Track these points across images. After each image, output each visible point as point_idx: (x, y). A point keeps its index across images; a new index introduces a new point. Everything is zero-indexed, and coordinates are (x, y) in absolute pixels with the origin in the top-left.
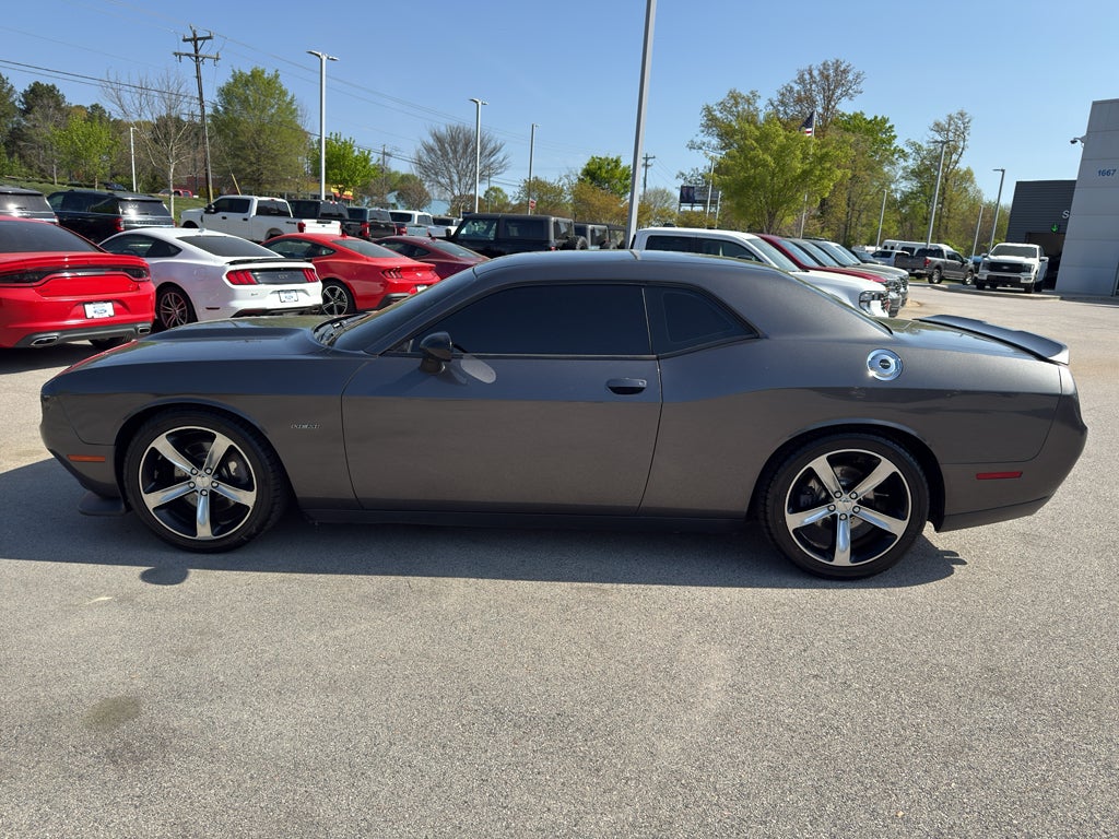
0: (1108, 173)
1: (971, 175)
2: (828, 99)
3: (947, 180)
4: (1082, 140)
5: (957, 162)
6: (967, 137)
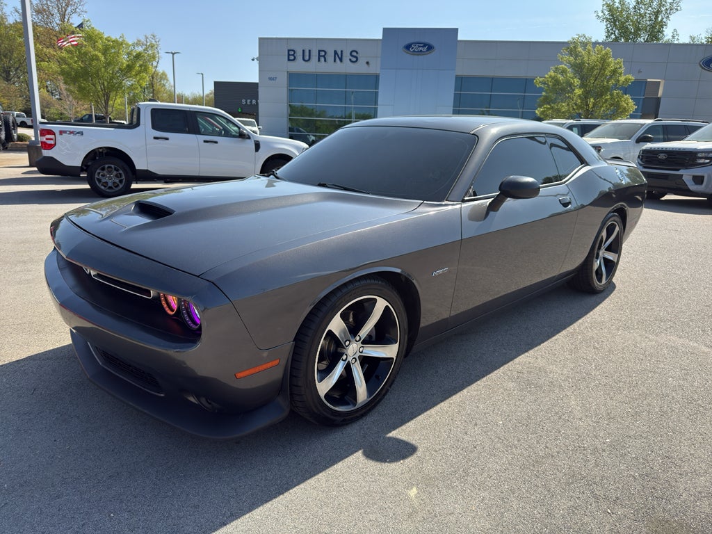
0: (273, 79)
1: (166, 76)
2: (63, 17)
3: (153, 78)
4: (257, 59)
5: (156, 67)
6: (160, 51)
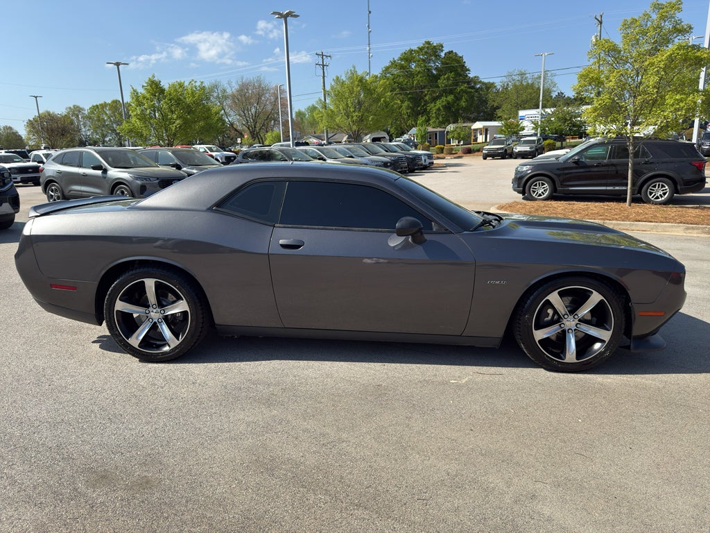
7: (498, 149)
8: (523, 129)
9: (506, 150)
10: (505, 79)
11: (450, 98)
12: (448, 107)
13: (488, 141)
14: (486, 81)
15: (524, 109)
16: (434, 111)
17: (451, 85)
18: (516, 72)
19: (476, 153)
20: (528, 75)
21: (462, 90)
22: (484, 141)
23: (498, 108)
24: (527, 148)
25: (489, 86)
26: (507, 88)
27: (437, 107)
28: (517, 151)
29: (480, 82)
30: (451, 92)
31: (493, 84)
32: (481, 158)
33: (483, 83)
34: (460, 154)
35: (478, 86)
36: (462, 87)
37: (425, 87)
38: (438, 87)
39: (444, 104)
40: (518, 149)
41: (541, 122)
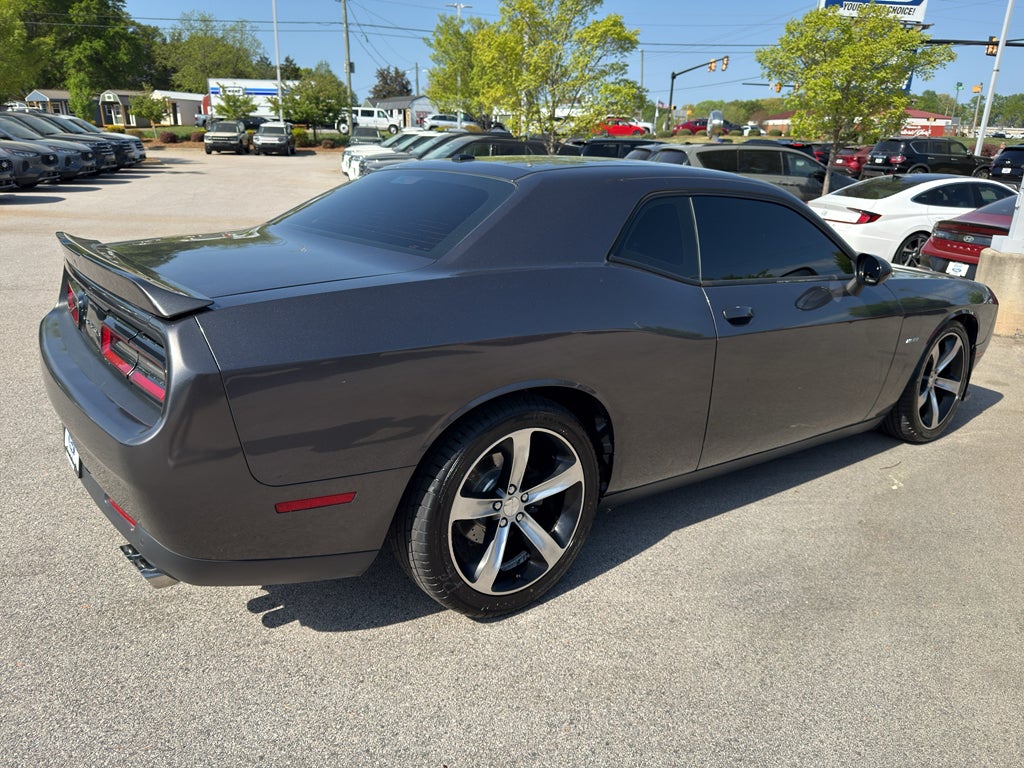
7: (229, 138)
8: (255, 108)
9: (241, 141)
10: (180, 26)
11: (98, 44)
12: (96, 60)
13: (180, 123)
14: (144, 23)
15: (217, 76)
16: (72, 64)
17: (94, 23)
18: (196, 16)
19: (185, 143)
20: (215, 23)
21: (117, 33)
22: (173, 123)
23: (175, 70)
24: (274, 140)
25: (150, 33)
26: (178, 40)
27: (76, 57)
28: (259, 143)
29: (133, 23)
30: (97, 34)
31: (156, 30)
32: (204, 152)
33: (139, 26)
34: (157, 142)
35: (131, 30)
36: (117, 29)
37: (42, 17)
38: (70, 21)
39: (88, 52)
40: (261, 140)
41: (283, 100)
